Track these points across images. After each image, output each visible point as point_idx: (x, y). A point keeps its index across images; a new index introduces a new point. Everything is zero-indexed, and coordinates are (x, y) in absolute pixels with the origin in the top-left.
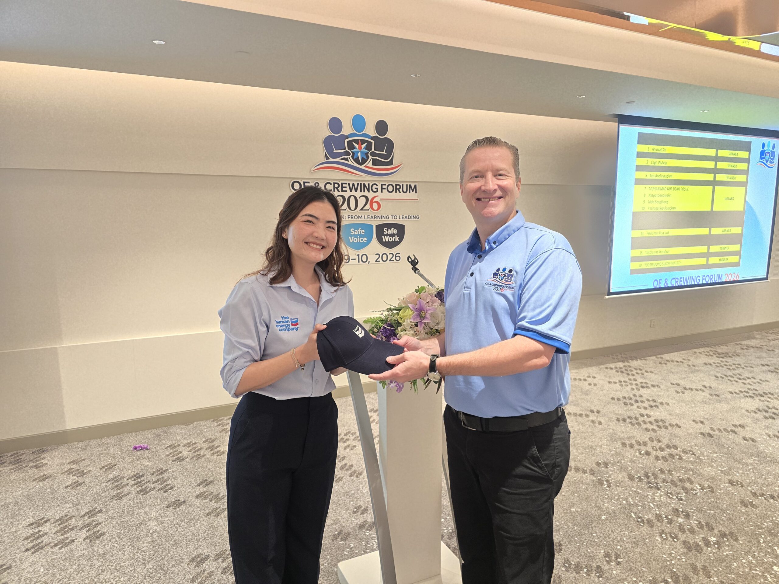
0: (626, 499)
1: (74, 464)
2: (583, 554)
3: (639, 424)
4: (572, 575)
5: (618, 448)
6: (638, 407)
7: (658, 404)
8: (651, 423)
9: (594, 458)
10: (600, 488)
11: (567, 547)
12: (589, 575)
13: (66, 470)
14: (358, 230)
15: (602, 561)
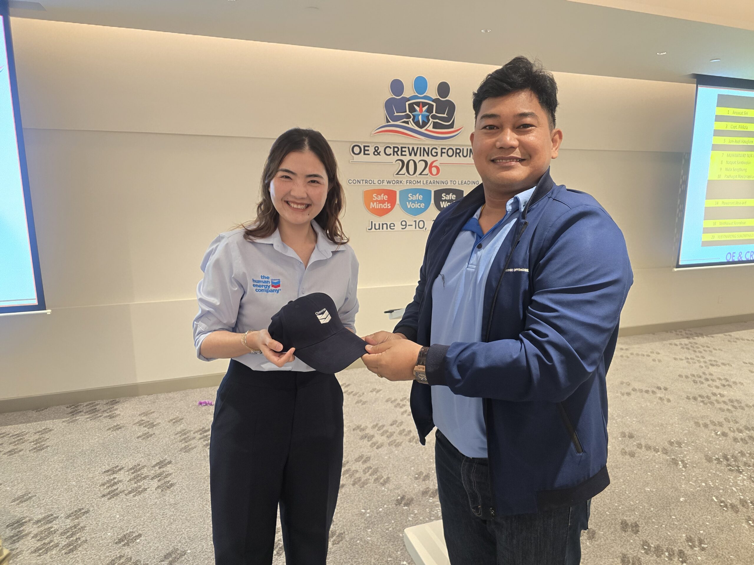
0: (706, 481)
1: (144, 416)
2: (663, 537)
3: (711, 403)
4: (652, 558)
5: (691, 427)
6: (709, 385)
7: (731, 384)
8: (724, 402)
9: (665, 436)
10: (675, 468)
11: (645, 528)
12: (671, 560)
13: (137, 421)
14: (416, 195)
15: (684, 545)
